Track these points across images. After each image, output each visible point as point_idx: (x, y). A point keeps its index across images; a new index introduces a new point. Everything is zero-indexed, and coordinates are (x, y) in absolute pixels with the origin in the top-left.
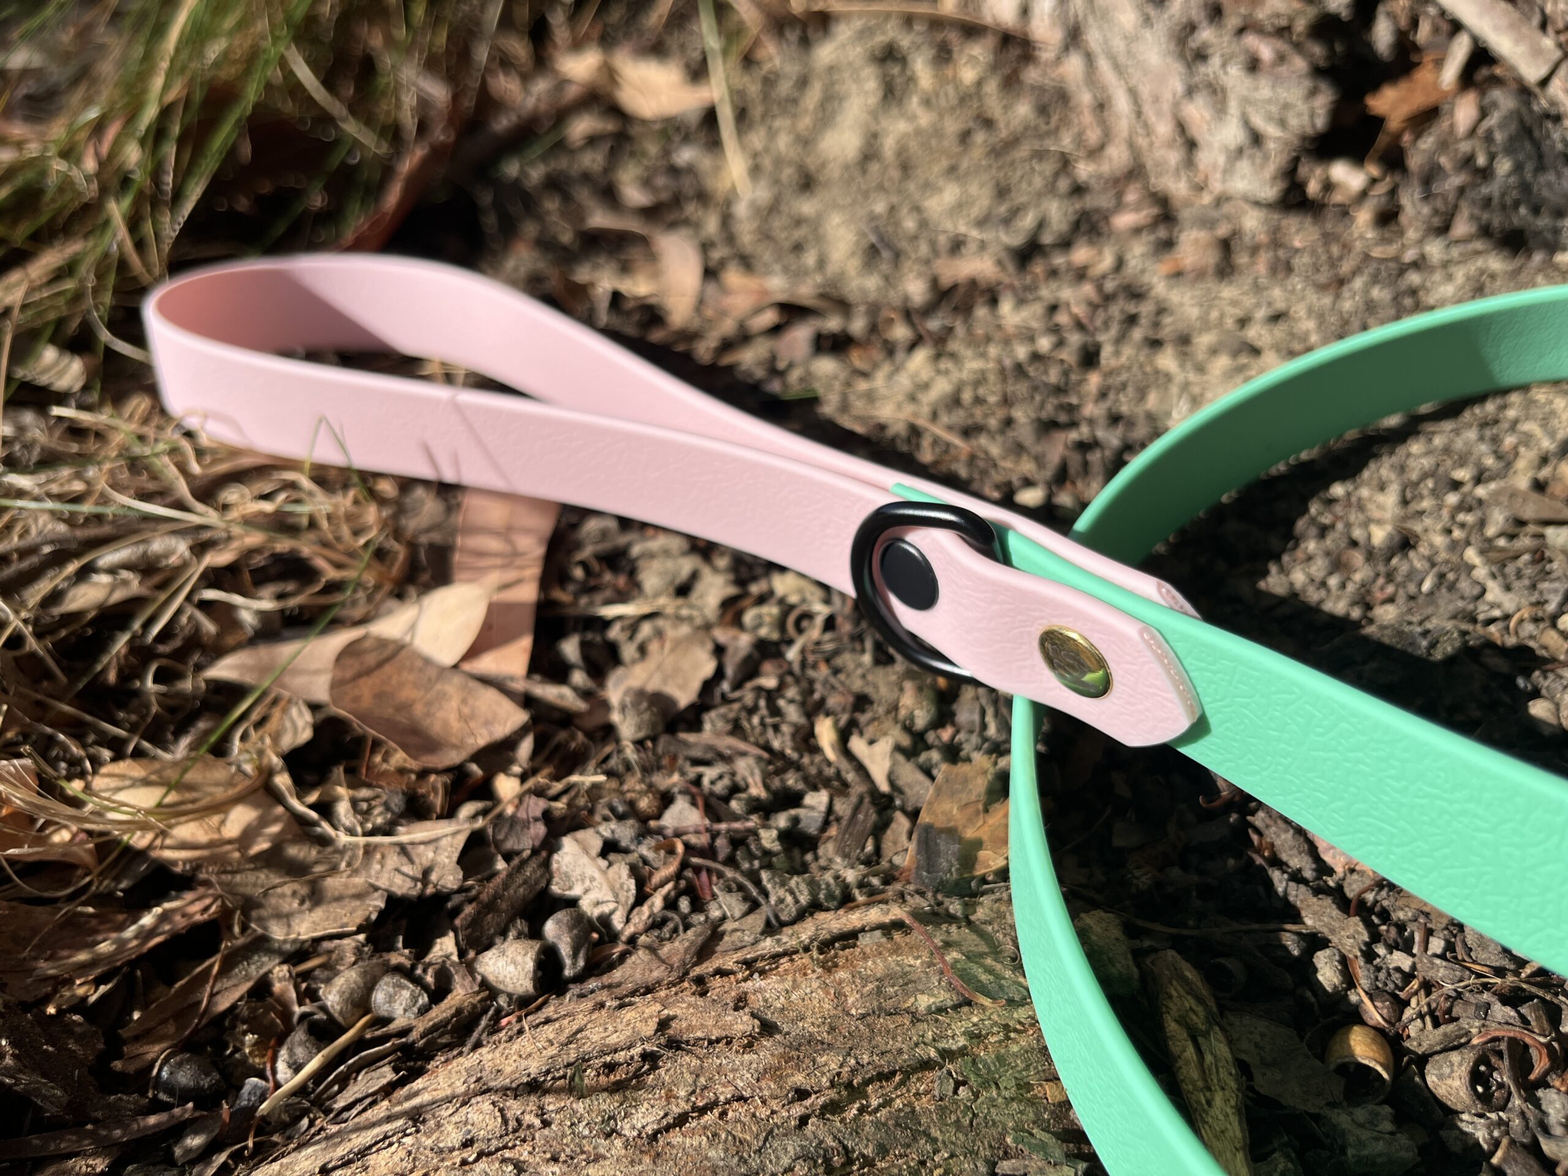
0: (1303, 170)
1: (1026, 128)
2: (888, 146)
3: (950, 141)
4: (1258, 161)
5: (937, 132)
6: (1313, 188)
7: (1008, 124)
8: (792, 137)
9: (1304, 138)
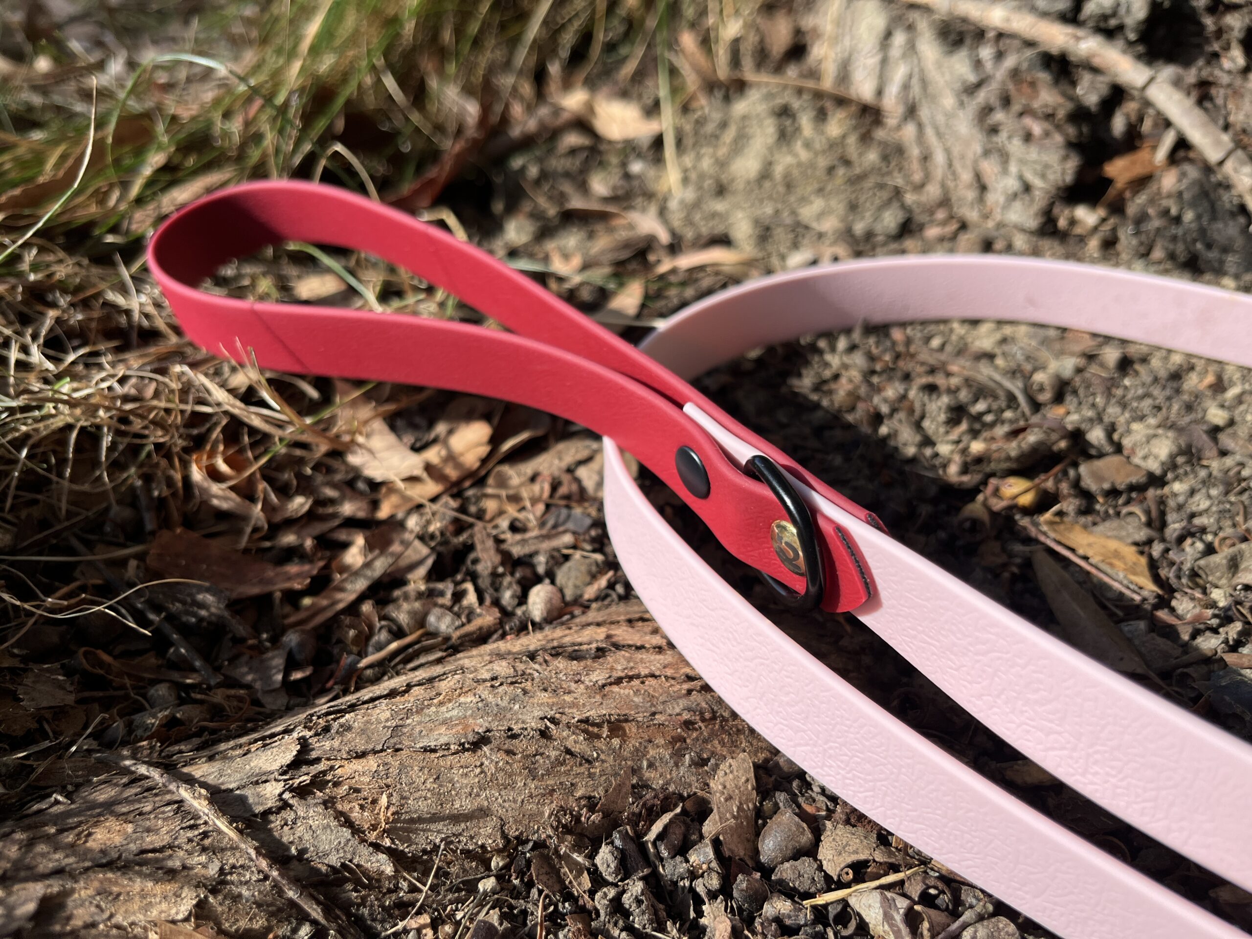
0: (1056, 210)
1: (873, 169)
2: (779, 170)
3: (820, 172)
4: (1027, 202)
5: (812, 165)
6: (1062, 223)
7: (860, 165)
8: (712, 160)
9: (1059, 189)
